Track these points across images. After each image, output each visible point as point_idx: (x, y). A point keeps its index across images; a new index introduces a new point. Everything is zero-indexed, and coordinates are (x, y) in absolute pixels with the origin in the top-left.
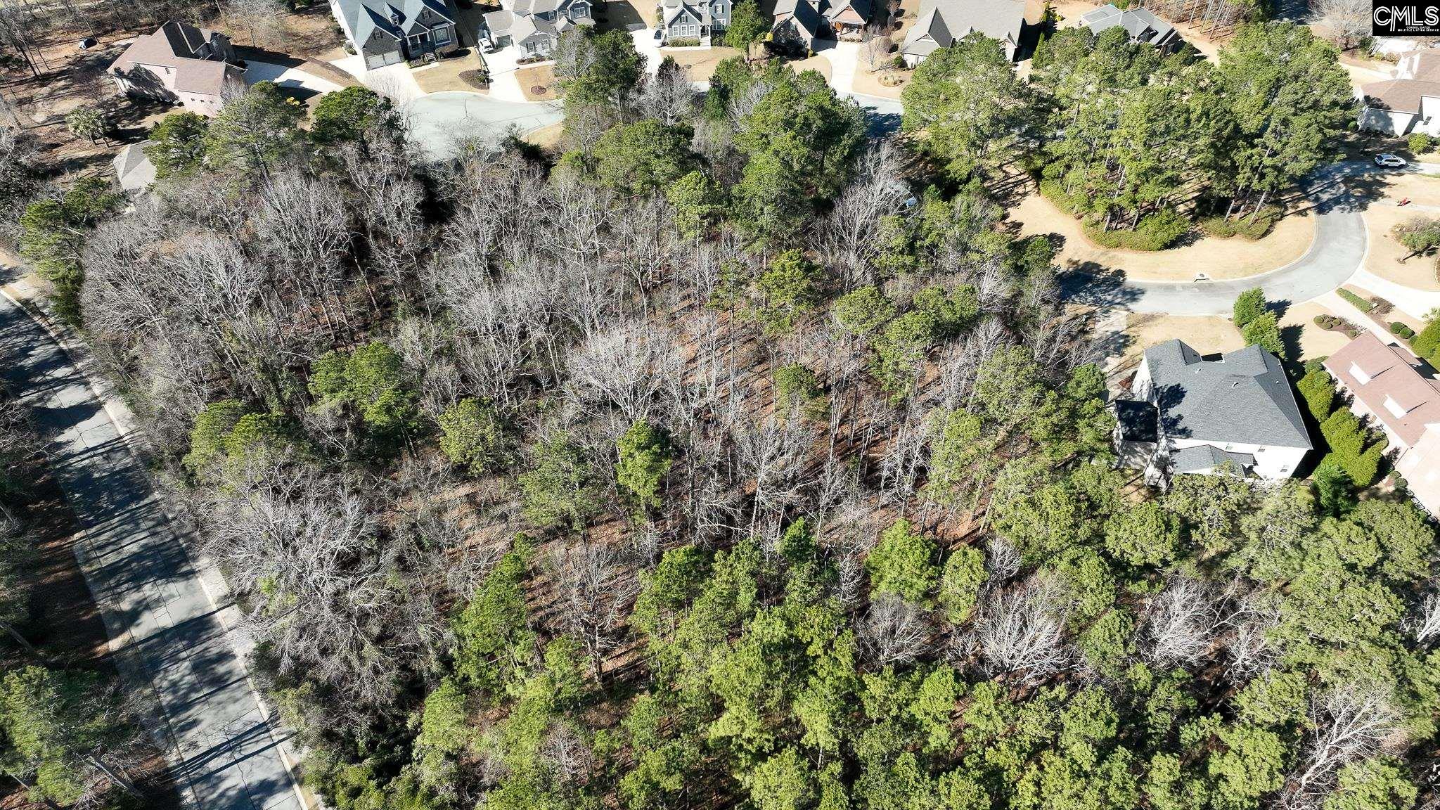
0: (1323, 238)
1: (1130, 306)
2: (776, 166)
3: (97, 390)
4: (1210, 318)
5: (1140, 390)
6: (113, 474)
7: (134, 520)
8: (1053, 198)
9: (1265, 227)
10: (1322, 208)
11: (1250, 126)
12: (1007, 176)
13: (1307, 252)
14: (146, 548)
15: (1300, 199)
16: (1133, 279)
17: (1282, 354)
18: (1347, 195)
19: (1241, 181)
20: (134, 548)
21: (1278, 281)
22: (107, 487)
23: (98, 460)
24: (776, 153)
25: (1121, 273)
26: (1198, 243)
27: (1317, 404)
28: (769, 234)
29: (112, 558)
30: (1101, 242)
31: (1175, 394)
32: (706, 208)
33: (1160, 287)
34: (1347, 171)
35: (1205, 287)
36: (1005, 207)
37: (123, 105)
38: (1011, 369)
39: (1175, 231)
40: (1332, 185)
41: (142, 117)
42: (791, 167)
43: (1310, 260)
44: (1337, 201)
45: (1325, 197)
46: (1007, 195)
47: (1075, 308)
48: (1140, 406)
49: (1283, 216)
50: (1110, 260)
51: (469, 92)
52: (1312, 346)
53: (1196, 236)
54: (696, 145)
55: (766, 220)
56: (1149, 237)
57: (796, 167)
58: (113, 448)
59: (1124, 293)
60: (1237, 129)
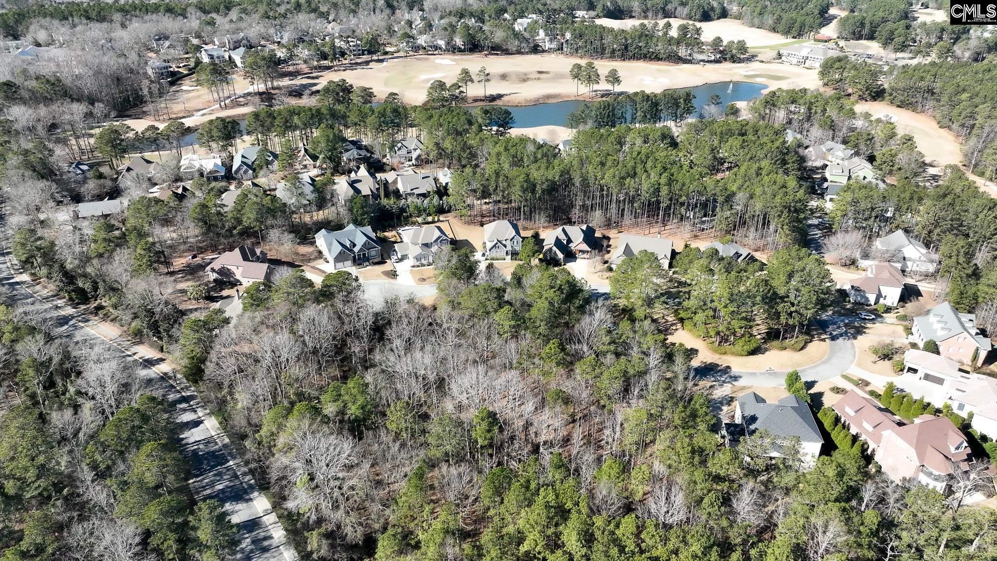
0: (833, 352)
1: (734, 383)
2: (546, 304)
3: (200, 414)
4: (774, 388)
5: (738, 420)
6: (208, 453)
7: (220, 474)
8: (691, 331)
9: (802, 345)
10: (833, 338)
11: (782, 291)
12: (667, 321)
13: (826, 357)
14: (227, 487)
15: (821, 334)
16: (735, 370)
17: (809, 401)
18: (846, 333)
19: (783, 319)
20: (220, 487)
21: (810, 371)
22: (206, 459)
23: (201, 446)
24: (546, 298)
25: (729, 367)
26: (767, 353)
27: (827, 424)
28: (544, 336)
29: (208, 492)
30: (715, 351)
31: (753, 419)
32: (513, 323)
33: (748, 373)
34: (847, 321)
35: (771, 373)
36: (666, 335)
37: (211, 285)
38: (661, 390)
39: (753, 345)
40: (839, 327)
41: (221, 290)
42: (554, 306)
43: (825, 362)
44: (841, 335)
45: (835, 333)
46: (667, 330)
47: (705, 383)
48: (736, 426)
49: (811, 341)
50: (723, 361)
51: (387, 281)
52: (829, 400)
53: (766, 350)
54: (507, 297)
55: (542, 329)
56: (740, 349)
57: (556, 305)
58: (208, 441)
59: (731, 377)
60: (775, 293)
